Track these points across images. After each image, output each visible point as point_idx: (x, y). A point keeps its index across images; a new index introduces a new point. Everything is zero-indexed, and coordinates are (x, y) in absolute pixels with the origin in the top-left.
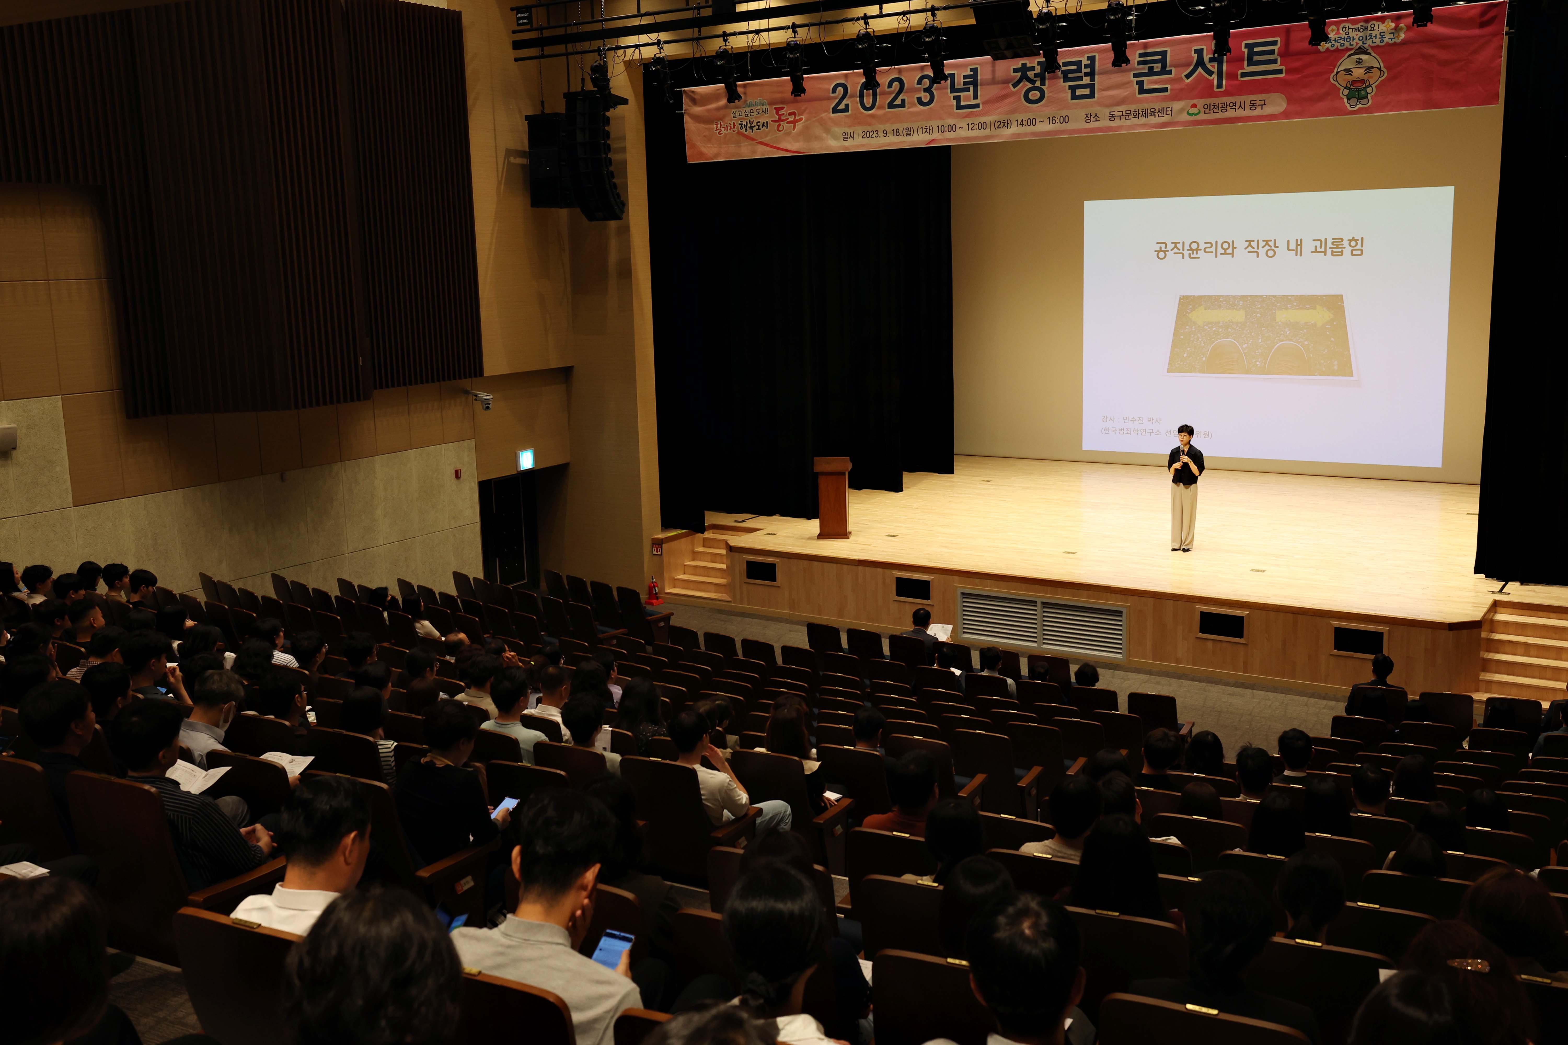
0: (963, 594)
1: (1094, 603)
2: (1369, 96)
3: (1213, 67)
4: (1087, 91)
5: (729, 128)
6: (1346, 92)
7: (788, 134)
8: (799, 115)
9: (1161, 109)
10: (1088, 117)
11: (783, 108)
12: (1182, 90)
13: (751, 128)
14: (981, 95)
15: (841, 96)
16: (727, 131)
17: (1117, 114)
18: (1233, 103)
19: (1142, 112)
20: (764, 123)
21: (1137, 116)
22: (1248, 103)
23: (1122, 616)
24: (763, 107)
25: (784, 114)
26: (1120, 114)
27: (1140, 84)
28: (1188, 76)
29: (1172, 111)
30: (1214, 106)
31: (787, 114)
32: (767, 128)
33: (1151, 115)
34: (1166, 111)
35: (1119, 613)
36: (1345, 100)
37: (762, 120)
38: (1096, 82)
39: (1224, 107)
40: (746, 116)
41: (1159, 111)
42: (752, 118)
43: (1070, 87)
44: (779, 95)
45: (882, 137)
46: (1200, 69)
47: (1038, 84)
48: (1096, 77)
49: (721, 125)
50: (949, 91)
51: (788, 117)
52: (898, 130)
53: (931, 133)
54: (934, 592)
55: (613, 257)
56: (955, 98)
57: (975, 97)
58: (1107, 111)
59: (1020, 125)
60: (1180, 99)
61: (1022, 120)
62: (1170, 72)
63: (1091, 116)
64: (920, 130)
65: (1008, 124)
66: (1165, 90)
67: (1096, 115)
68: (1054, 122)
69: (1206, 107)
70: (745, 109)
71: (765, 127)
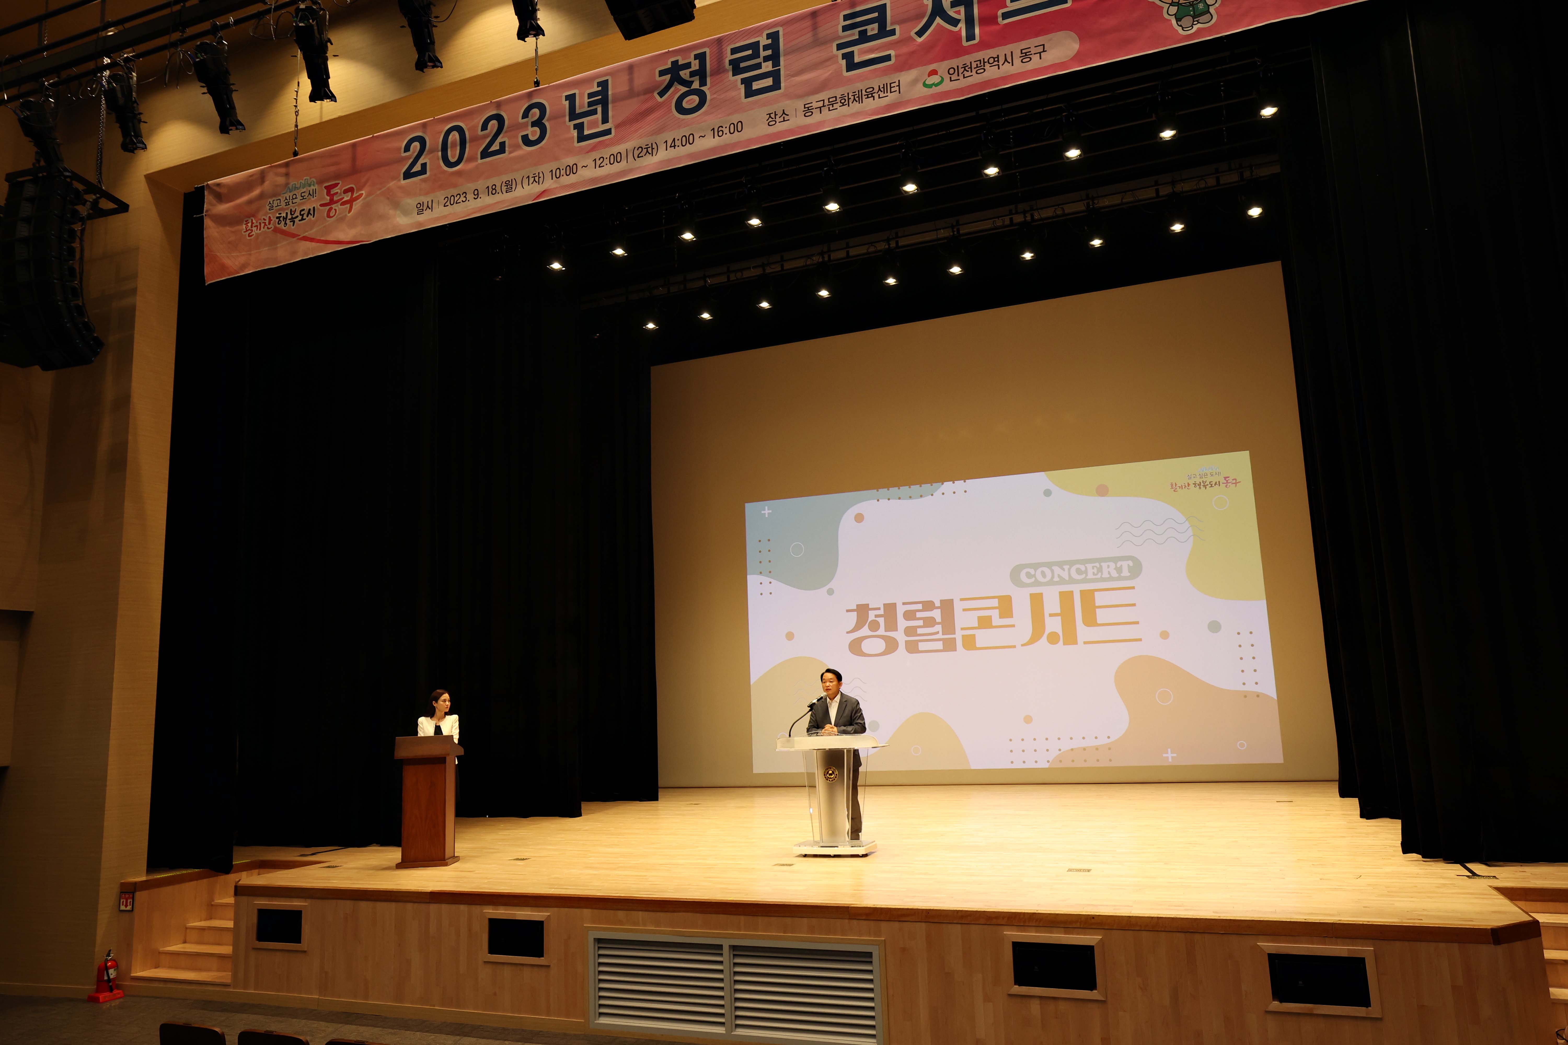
0: (599, 941)
1: (821, 941)
2: (1212, 10)
3: (958, 13)
4: (769, 82)
5: (263, 225)
6: (1173, 10)
7: (342, 219)
8: (359, 189)
9: (882, 86)
10: (772, 118)
11: (336, 185)
12: (912, 53)
13: (293, 220)
14: (613, 117)
15: (416, 154)
16: (260, 230)
17: (815, 105)
18: (994, 58)
19: (854, 96)
20: (310, 209)
21: (847, 102)
22: (1017, 54)
23: (871, 962)
24: (309, 188)
25: (337, 193)
26: (821, 104)
27: (849, 57)
28: (920, 33)
29: (899, 86)
30: (965, 67)
31: (342, 191)
32: (313, 217)
33: (868, 97)
34: (891, 88)
35: (866, 957)
36: (1174, 22)
37: (306, 207)
38: (782, 67)
39: (981, 65)
40: (286, 205)
41: (879, 89)
42: (294, 207)
43: (743, 81)
44: (332, 169)
45: (472, 200)
46: (938, 20)
47: (696, 85)
48: (782, 59)
49: (252, 223)
50: (567, 118)
51: (343, 195)
52: (494, 187)
53: (541, 183)
54: (551, 940)
55: (104, 445)
56: (576, 127)
57: (605, 120)
58: (800, 104)
59: (671, 147)
60: (910, 67)
61: (674, 139)
62: (893, 32)
63: (776, 115)
64: (526, 181)
65: (652, 149)
66: (888, 58)
67: (784, 113)
68: (720, 133)
69: (952, 71)
70: (286, 195)
71: (311, 215)
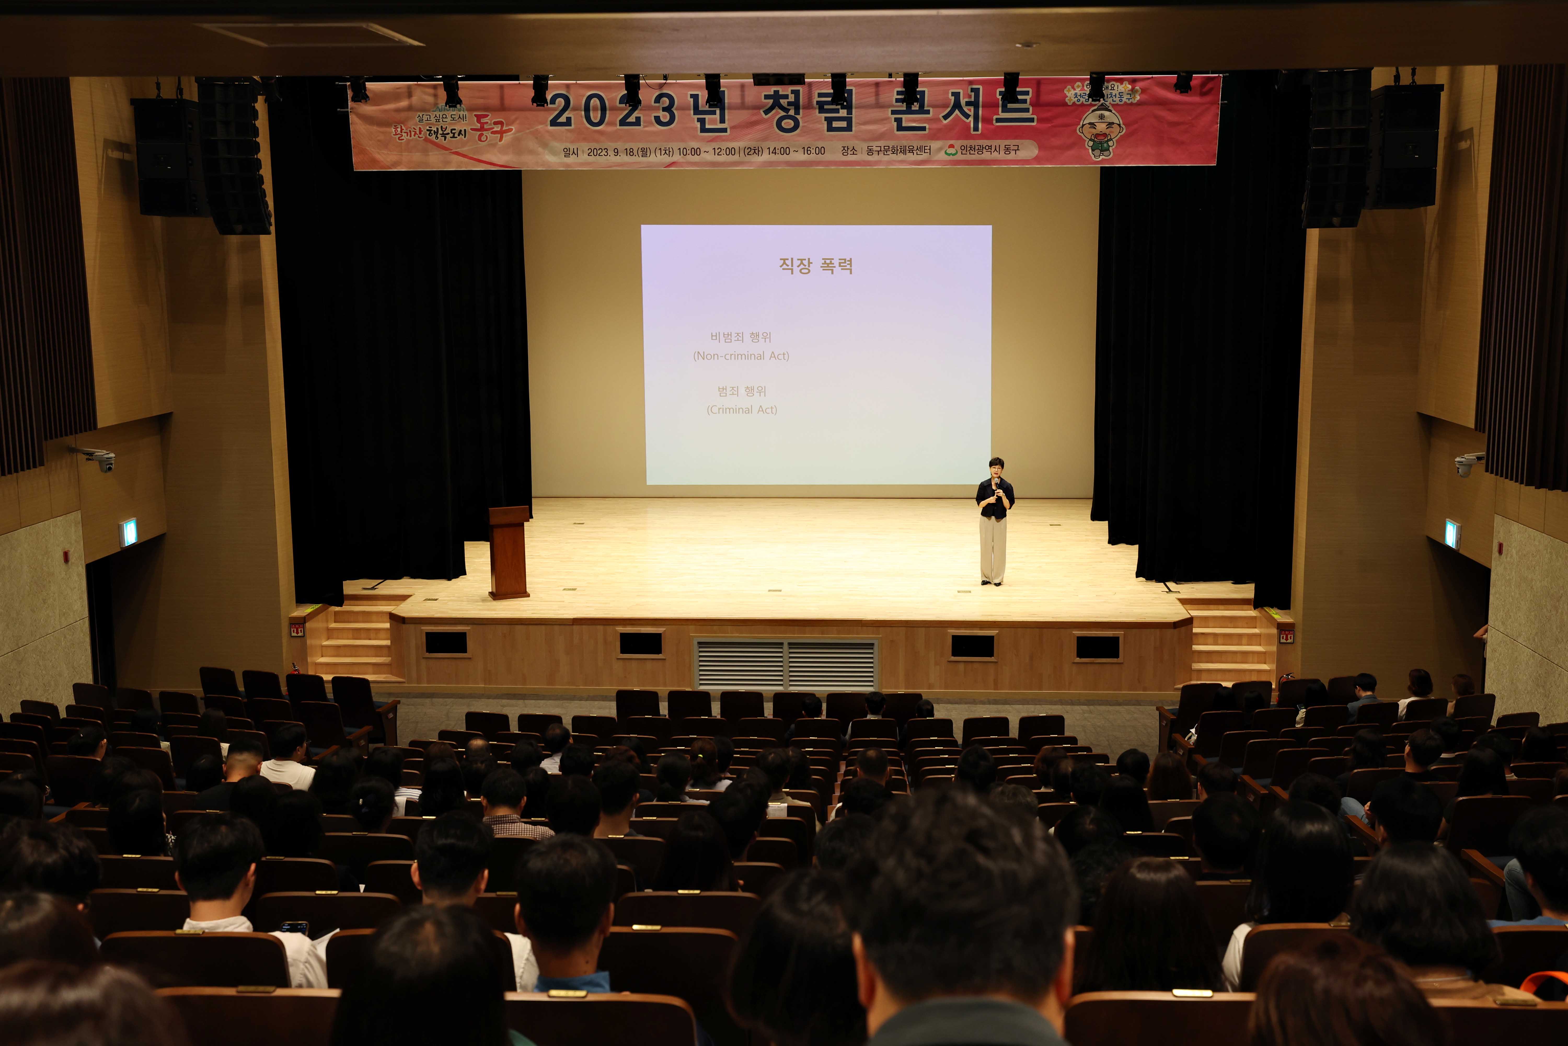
0: (699, 643)
1: (847, 638)
2: (1111, 149)
3: (970, 110)
4: (844, 124)
5: (413, 133)
6: (1091, 143)
7: (494, 145)
8: (507, 125)
9: (919, 147)
10: (845, 150)
11: (487, 116)
12: (940, 130)
13: (444, 135)
14: (728, 120)
15: (561, 108)
16: (411, 136)
17: (875, 148)
18: (989, 147)
19: (901, 149)
20: (461, 131)
21: (896, 152)
22: (1002, 148)
23: (872, 649)
24: (459, 113)
25: (487, 123)
26: (879, 149)
27: (899, 121)
28: (946, 117)
29: (930, 149)
30: (971, 148)
31: (493, 121)
32: (465, 137)
33: (910, 152)
34: (925, 149)
35: (871, 646)
36: (1090, 151)
37: (458, 128)
38: (853, 116)
39: (981, 149)
40: (436, 122)
41: (917, 149)
42: (444, 125)
43: (826, 119)
44: (481, 101)
45: (612, 156)
46: (957, 112)
47: (792, 112)
48: (854, 111)
49: (402, 129)
50: (692, 112)
51: (493, 126)
52: (631, 150)
53: (671, 156)
54: (666, 645)
56: (699, 120)
57: (722, 121)
58: (865, 146)
59: (772, 153)
60: (938, 139)
61: (775, 148)
62: (928, 112)
63: (848, 149)
64: (658, 152)
65: (759, 151)
66: (924, 129)
67: (853, 148)
68: (809, 152)
69: (963, 148)
70: (435, 113)
71: (462, 135)
